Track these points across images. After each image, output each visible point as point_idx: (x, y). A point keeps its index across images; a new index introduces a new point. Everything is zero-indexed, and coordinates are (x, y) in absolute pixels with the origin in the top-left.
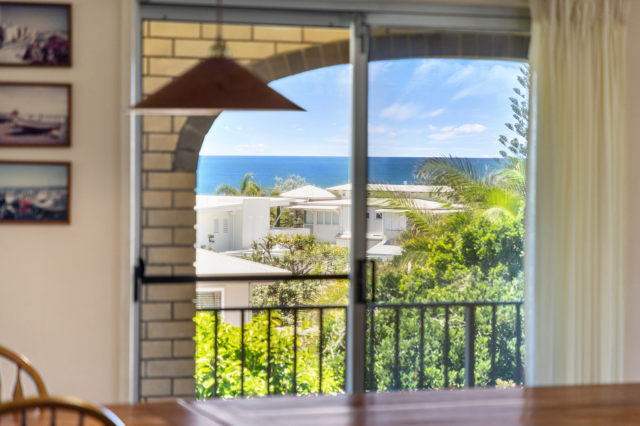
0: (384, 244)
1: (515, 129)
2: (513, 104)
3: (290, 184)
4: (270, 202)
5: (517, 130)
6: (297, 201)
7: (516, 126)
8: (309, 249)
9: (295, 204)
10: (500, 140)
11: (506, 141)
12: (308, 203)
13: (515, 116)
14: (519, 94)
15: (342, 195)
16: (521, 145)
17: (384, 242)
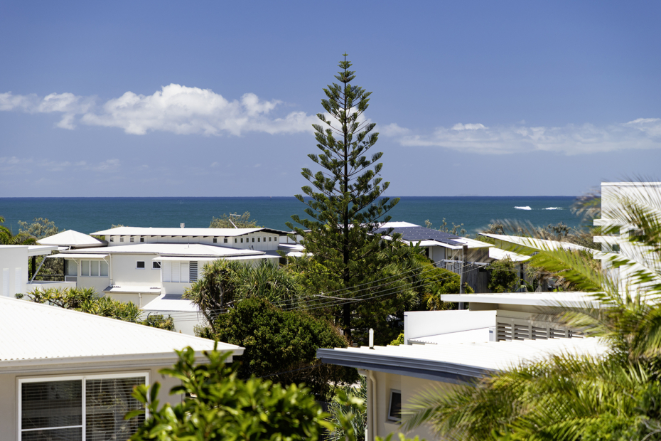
0: (163, 298)
1: (320, 160)
2: (317, 131)
3: (37, 229)
4: (29, 251)
5: (322, 162)
6: (60, 249)
7: (322, 157)
8: (87, 306)
9: (57, 252)
10: (303, 174)
11: (311, 175)
12: (70, 251)
13: (319, 146)
14: (324, 120)
15: (109, 241)
16: (328, 180)
17: (163, 295)
